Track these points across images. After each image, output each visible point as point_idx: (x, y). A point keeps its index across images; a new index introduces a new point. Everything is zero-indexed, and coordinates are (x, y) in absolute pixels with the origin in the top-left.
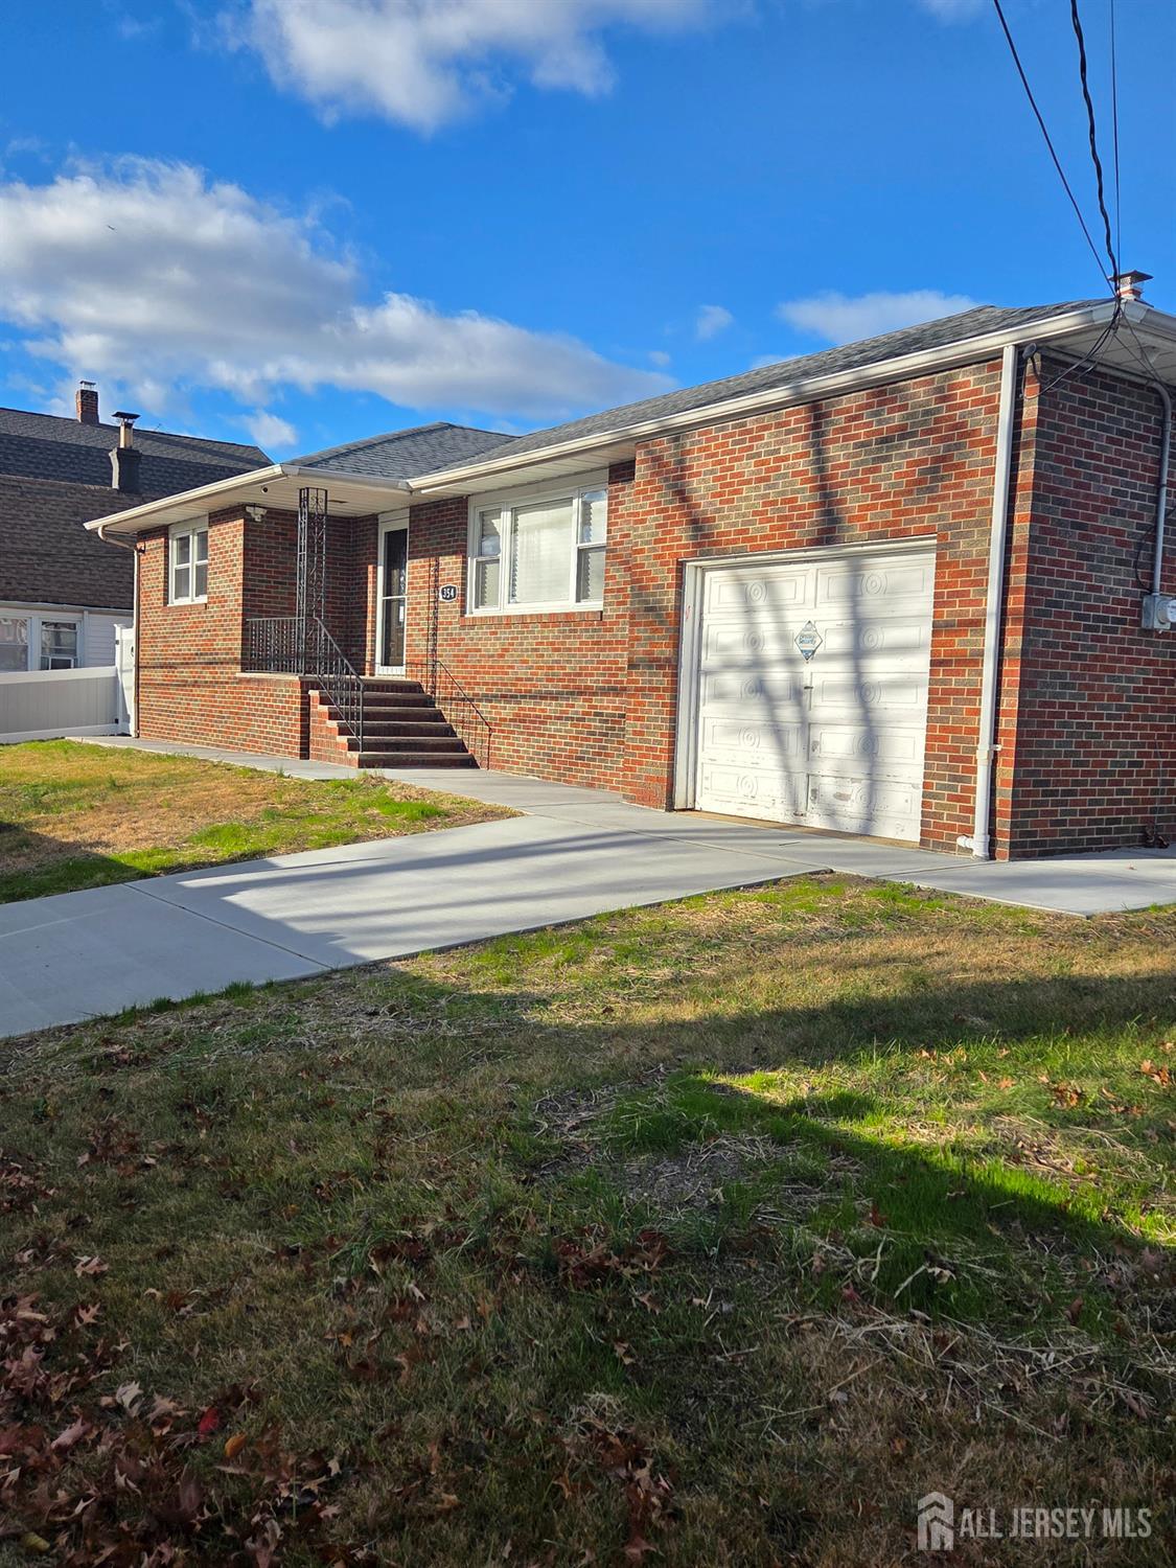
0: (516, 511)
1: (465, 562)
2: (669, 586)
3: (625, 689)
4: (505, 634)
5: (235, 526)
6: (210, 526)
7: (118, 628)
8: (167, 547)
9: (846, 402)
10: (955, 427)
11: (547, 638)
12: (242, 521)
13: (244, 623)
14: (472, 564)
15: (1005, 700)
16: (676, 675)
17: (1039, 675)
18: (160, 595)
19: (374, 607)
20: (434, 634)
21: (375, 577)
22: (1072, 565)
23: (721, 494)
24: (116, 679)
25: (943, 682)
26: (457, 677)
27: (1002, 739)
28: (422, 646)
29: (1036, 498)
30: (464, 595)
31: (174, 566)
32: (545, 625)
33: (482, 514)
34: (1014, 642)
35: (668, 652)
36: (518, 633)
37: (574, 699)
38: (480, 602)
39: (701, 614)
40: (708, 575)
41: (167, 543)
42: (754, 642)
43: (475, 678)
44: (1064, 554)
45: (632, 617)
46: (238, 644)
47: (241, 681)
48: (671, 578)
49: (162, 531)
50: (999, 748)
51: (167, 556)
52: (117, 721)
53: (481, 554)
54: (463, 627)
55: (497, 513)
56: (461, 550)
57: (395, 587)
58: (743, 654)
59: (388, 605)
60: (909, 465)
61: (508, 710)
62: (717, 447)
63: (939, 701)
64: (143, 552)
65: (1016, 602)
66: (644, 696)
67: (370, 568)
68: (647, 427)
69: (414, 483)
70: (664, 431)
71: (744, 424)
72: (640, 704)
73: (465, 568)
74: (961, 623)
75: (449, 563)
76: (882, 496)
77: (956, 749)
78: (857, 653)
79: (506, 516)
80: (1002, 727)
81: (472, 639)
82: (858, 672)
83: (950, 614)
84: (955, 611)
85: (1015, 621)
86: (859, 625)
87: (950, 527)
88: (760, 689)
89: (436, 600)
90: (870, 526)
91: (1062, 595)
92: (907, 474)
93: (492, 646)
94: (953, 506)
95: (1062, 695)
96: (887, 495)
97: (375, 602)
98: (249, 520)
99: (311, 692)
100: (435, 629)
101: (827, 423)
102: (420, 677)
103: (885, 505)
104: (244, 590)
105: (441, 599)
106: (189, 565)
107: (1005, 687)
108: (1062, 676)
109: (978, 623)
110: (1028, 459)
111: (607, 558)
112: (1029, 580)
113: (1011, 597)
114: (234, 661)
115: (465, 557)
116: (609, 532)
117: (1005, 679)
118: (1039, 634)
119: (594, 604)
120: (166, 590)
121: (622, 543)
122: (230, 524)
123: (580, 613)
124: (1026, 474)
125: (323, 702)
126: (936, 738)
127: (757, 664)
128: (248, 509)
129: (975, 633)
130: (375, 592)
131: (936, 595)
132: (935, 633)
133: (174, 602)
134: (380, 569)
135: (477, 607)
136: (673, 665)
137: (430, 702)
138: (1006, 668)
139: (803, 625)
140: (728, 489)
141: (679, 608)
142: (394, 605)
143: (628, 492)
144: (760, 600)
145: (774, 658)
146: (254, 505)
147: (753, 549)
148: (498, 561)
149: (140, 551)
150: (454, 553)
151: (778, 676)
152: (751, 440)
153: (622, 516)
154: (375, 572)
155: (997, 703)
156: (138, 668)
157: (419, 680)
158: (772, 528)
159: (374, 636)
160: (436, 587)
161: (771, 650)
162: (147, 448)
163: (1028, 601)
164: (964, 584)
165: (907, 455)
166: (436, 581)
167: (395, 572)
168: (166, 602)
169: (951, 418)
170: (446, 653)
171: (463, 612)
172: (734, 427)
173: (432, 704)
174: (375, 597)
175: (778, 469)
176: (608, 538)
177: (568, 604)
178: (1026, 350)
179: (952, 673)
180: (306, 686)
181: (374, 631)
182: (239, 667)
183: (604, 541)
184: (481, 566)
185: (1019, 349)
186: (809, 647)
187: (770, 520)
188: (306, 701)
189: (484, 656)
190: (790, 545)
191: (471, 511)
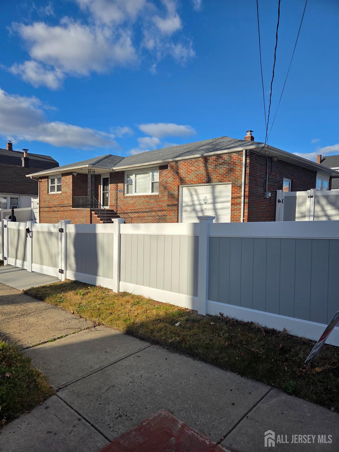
0: (136, 175)
1: (124, 185)
2: (176, 190)
3: (167, 210)
4: (135, 199)
5: (70, 177)
6: (62, 176)
7: (32, 199)
8: (48, 181)
9: (213, 157)
10: (234, 163)
11: (145, 200)
12: (72, 176)
13: (73, 197)
14: (126, 185)
15: (245, 210)
16: (178, 207)
17: (251, 206)
18: (47, 191)
19: (100, 194)
20: (117, 200)
21: (101, 188)
22: (255, 187)
23: (187, 173)
24: (32, 210)
25: (233, 207)
26: (123, 208)
27: (245, 217)
28: (114, 202)
29: (249, 176)
30: (124, 191)
31: (50, 185)
32: (145, 197)
33: (127, 175)
34: (247, 200)
35: (177, 203)
36: (138, 199)
37: (152, 212)
38: (128, 193)
39: (182, 195)
40: (184, 188)
41: (48, 180)
42: (193, 201)
43: (127, 208)
44: (254, 185)
45: (168, 196)
46: (71, 202)
47: (72, 210)
48: (177, 189)
49: (46, 177)
50: (244, 218)
51: (48, 183)
52: (32, 220)
53: (127, 183)
54: (124, 198)
55: (132, 175)
56: (123, 182)
57: (105, 190)
58: (190, 203)
59: (103, 193)
60: (226, 169)
61: (136, 215)
62: (186, 164)
63: (233, 211)
64: (41, 182)
65: (247, 194)
66: (171, 211)
67: (99, 186)
68: (171, 160)
69: (114, 169)
70: (174, 161)
71: (192, 160)
72: (171, 213)
73: (124, 186)
74: (236, 197)
75: (120, 185)
76: (221, 174)
77: (237, 219)
78: (214, 203)
79: (134, 175)
80: (245, 215)
81: (127, 200)
82: (214, 206)
83: (234, 195)
84: (236, 195)
85: (247, 197)
86: (214, 198)
87: (234, 180)
88: (194, 210)
89: (117, 192)
90: (218, 180)
91: (253, 192)
92: (225, 171)
93: (132, 202)
94: (234, 177)
95: (254, 209)
96: (222, 174)
97: (100, 193)
98: (73, 176)
99: (92, 212)
100: (117, 198)
101: (209, 161)
102: (114, 208)
103: (221, 176)
104: (72, 190)
105: (118, 192)
106: (55, 185)
107: (245, 208)
108: (254, 206)
109: (240, 197)
110: (248, 169)
111: (159, 184)
112: (249, 190)
113: (246, 193)
114: (70, 206)
115: (124, 184)
116: (159, 179)
117: (245, 207)
118: (250, 199)
119: (156, 193)
120: (48, 190)
121: (162, 181)
122: (68, 176)
123: (153, 195)
124: (248, 171)
125: (96, 214)
126: (233, 217)
127: (193, 205)
128: (73, 173)
129: (239, 199)
130: (101, 191)
131: (232, 192)
132: (232, 199)
133: (50, 193)
134: (102, 186)
135: (127, 194)
136: (177, 205)
137: (116, 214)
138: (245, 205)
139: (204, 197)
140: (188, 172)
141: (178, 194)
142: (105, 194)
143: (165, 172)
144: (194, 193)
145: (197, 204)
146: (74, 172)
147: (194, 183)
148: (132, 184)
149: (40, 181)
150: (122, 183)
151: (198, 208)
152: (194, 163)
153: (162, 176)
154: (101, 186)
155: (244, 211)
156: (40, 208)
157: (113, 209)
158: (198, 180)
159: (100, 200)
160: (117, 190)
161: (196, 202)
162: (31, 158)
163: (249, 193)
164: (237, 190)
165: (225, 167)
166: (117, 188)
167: (105, 187)
168: (48, 193)
169: (234, 161)
170: (120, 203)
171: (124, 195)
172: (190, 161)
173: (117, 214)
174: (100, 192)
175: (199, 169)
176: (159, 180)
177: (149, 193)
178: (248, 151)
179: (235, 206)
180: (91, 211)
181: (100, 199)
182: (72, 207)
183: (158, 181)
184: (128, 186)
185: (246, 151)
186: (206, 201)
187: (198, 178)
188: (91, 214)
189: (130, 204)
190: (202, 183)
191: (125, 174)
